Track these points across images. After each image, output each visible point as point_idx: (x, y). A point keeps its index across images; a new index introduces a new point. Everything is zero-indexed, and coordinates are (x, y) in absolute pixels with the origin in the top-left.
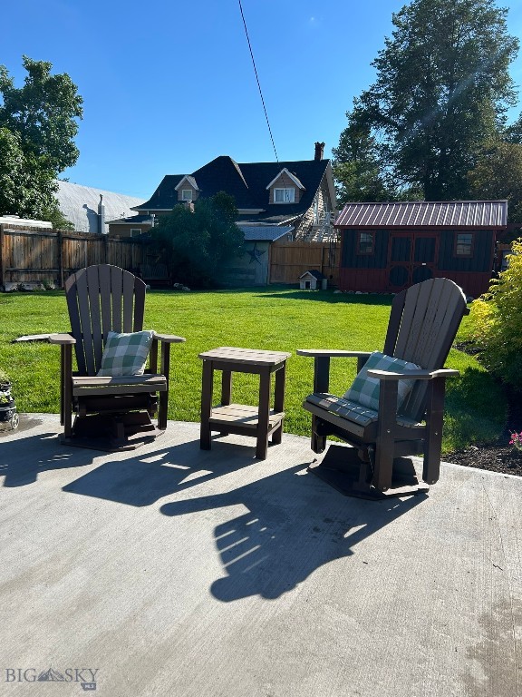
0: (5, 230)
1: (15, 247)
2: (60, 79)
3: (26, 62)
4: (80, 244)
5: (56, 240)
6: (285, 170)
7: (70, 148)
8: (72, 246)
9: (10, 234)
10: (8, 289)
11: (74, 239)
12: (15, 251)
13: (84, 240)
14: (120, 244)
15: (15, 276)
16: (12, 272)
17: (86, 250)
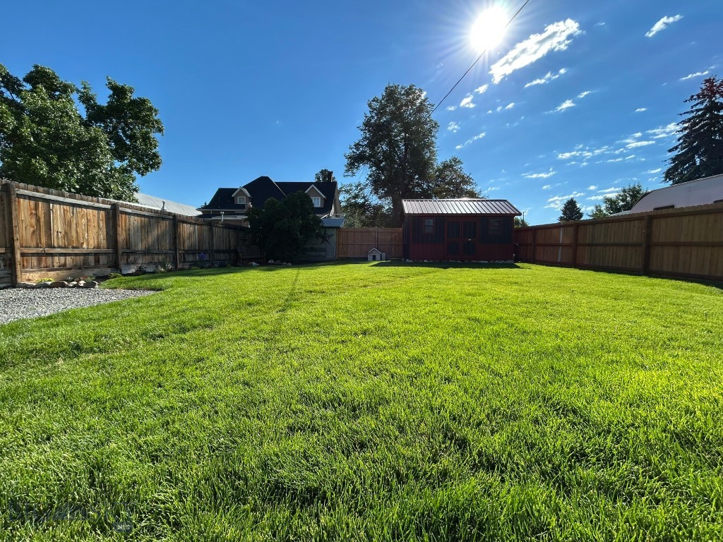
0: (120, 209)
1: (132, 228)
2: (143, 102)
3: (110, 83)
4: (192, 228)
5: (171, 222)
6: (313, 185)
7: (155, 156)
8: (186, 229)
9: (126, 213)
10: (125, 272)
11: (187, 223)
12: (132, 232)
13: (195, 224)
14: (222, 229)
15: (132, 258)
16: (128, 254)
17: (197, 234)
